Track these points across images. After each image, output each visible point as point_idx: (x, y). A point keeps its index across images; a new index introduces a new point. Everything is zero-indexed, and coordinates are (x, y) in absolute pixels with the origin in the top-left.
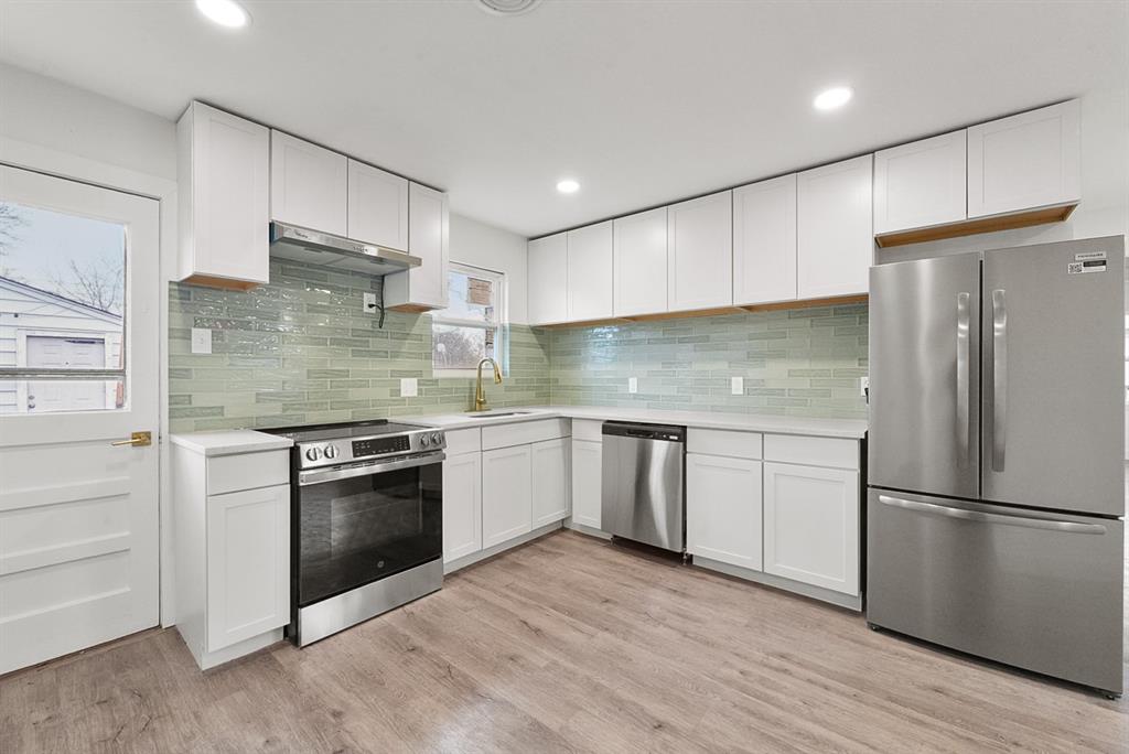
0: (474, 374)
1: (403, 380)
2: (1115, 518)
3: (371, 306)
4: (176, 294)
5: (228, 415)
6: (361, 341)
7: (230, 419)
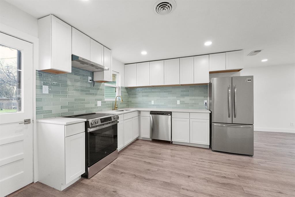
0: (114, 100)
1: (98, 101)
2: (252, 125)
3: (90, 80)
4: (38, 74)
5: (53, 113)
6: (88, 90)
7: (53, 114)
